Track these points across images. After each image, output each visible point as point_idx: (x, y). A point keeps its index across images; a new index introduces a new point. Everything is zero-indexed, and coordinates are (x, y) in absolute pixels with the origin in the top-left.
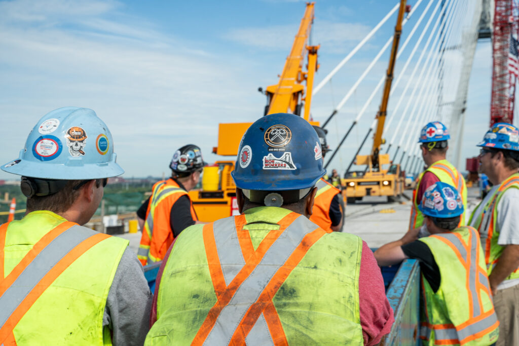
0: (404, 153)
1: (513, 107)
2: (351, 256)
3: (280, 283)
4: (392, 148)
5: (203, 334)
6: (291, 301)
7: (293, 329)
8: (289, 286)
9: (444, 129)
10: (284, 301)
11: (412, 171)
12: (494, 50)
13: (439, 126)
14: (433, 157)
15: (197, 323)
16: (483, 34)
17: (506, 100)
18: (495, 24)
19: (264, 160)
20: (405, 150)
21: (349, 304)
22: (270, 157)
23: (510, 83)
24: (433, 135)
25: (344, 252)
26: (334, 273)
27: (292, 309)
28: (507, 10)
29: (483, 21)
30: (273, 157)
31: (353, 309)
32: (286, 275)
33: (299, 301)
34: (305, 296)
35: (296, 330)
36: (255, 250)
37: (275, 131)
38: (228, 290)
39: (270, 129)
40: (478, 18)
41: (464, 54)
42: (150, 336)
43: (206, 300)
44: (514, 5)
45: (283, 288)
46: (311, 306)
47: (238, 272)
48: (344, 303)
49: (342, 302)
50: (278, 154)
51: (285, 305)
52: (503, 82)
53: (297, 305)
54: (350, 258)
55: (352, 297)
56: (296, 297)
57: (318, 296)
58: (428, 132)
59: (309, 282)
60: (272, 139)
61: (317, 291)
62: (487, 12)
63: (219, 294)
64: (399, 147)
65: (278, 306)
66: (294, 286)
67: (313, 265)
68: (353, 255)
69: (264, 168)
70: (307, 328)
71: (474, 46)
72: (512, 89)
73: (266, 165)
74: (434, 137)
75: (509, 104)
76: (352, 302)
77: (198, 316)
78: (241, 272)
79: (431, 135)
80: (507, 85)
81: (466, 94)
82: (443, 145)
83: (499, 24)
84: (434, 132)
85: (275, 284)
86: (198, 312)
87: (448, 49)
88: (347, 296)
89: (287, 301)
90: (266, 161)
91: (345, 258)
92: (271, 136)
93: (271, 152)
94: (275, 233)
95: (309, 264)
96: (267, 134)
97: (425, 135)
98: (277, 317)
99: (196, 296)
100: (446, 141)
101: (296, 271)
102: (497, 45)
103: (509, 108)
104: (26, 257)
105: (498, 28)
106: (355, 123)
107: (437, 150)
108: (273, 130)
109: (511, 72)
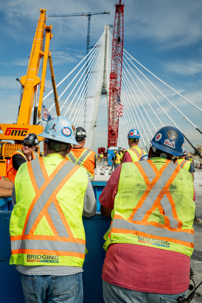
1: (118, 126)
3: (171, 184)
5: (143, 198)
6: (175, 190)
7: (177, 200)
8: (174, 185)
9: (138, 133)
10: (172, 190)
12: (110, 100)
13: (136, 132)
14: (132, 145)
15: (140, 195)
16: (104, 93)
17: (115, 123)
18: (110, 89)
19: (165, 141)
22: (167, 140)
23: (116, 115)
24: (133, 135)
26: (187, 182)
27: (176, 193)
28: (115, 84)
29: (104, 87)
30: (169, 141)
32: (172, 181)
33: (178, 190)
34: (180, 189)
35: (177, 201)
36: (158, 171)
37: (172, 132)
38: (151, 184)
39: (171, 131)
40: (101, 85)
42: (117, 197)
43: (143, 187)
44: (118, 81)
45: (172, 186)
47: (154, 178)
49: (190, 192)
50: (171, 141)
51: (173, 191)
52: (113, 115)
53: (177, 192)
55: (192, 191)
56: (177, 189)
57: (184, 189)
58: (131, 134)
59: (180, 184)
60: (170, 135)
62: (105, 83)
63: (148, 185)
65: (171, 192)
66: (175, 185)
67: (181, 178)
69: (164, 143)
70: (180, 201)
72: (117, 118)
73: (165, 143)
74: (133, 136)
76: (192, 193)
77: (140, 192)
78: (155, 178)
79: (132, 135)
81: (96, 118)
82: (137, 140)
83: (112, 89)
84: (133, 134)
85: (169, 184)
86: (141, 191)
89: (174, 190)
90: (166, 141)
91: (189, 178)
92: (170, 134)
93: (168, 139)
94: (165, 165)
95: (179, 178)
96: (169, 132)
97: (129, 134)
98: (171, 195)
99: (138, 185)
100: (138, 139)
101: (175, 180)
102: (111, 98)
103: (116, 126)
104: (55, 170)
105: (111, 91)
107: (134, 142)
108: (171, 132)
109: (117, 111)
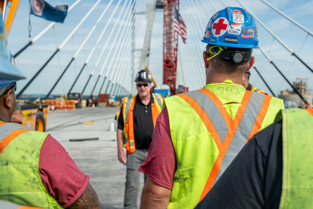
0: (110, 81)
1: (177, 55)
2: (32, 153)
4: (100, 78)
11: (115, 94)
12: (165, 16)
16: (159, 6)
17: (173, 49)
20: (110, 79)
21: (35, 184)
23: (174, 38)
25: (27, 152)
31: (39, 185)
41: (148, 18)
46: (9, 190)
48: (31, 184)
49: (29, 183)
52: (170, 38)
54: (31, 155)
55: (35, 179)
58: (216, 26)
59: (4, 175)
61: (10, 180)
64: (105, 78)
67: (5, 163)
68: (34, 152)
71: (153, 13)
72: (176, 42)
75: (174, 52)
76: (37, 182)
80: (173, 40)
81: (149, 44)
82: (238, 57)
87: (137, 13)
88: (32, 180)
95: (2, 163)
97: (211, 30)
102: (166, 13)
103: (174, 54)
105: (166, 2)
106: (73, 59)
109: (175, 31)
